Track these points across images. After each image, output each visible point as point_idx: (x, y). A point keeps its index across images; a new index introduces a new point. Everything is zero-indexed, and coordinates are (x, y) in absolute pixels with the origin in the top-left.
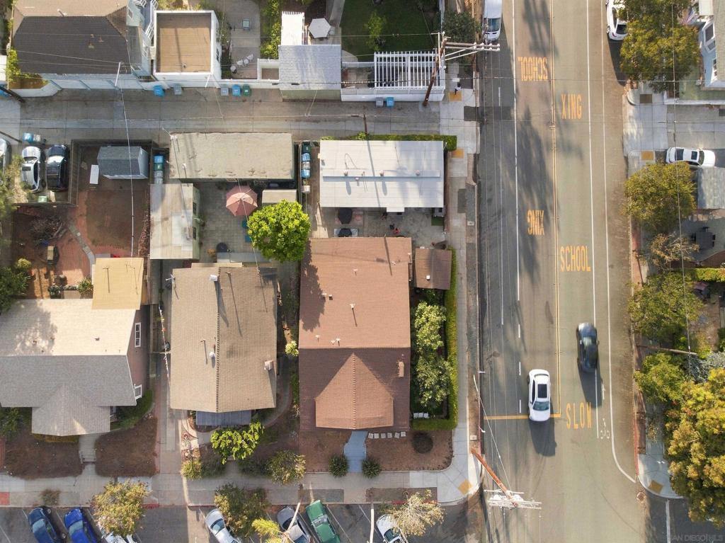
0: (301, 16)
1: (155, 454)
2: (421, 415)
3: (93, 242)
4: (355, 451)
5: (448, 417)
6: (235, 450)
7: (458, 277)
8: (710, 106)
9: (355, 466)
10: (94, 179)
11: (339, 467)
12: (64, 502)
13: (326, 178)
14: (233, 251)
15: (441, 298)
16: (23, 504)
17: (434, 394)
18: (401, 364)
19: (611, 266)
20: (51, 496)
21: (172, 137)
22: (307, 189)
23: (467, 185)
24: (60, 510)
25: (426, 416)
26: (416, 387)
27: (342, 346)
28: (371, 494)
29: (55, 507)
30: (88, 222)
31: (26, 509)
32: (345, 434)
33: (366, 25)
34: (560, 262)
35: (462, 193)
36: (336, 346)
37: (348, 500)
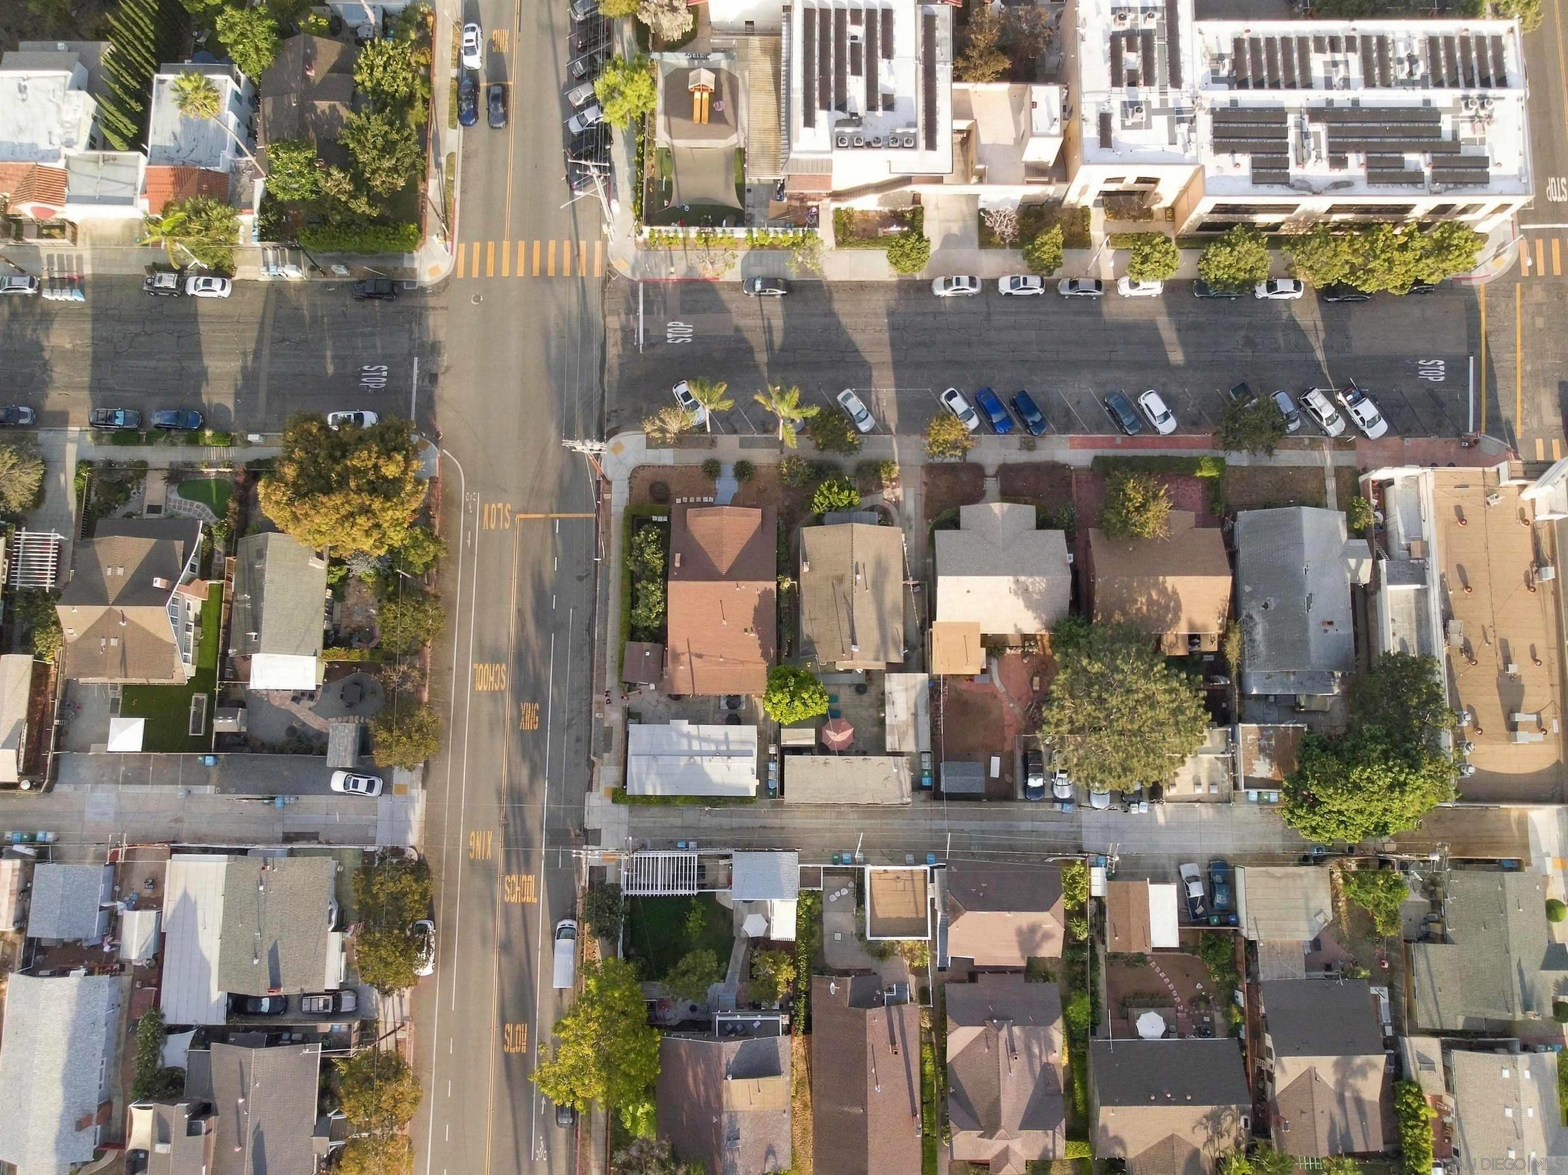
0: (775, 935)
1: (925, 484)
2: (660, 519)
3: (996, 697)
4: (727, 485)
5: (634, 516)
6: (835, 489)
7: (616, 658)
8: (328, 843)
9: (728, 471)
10: (996, 762)
11: (743, 470)
12: (1014, 439)
13: (748, 754)
14: (850, 686)
15: (634, 633)
16: (1055, 438)
17: (646, 537)
18: (677, 565)
19: (451, 669)
20: (1029, 446)
21: (909, 800)
22: (772, 750)
23: (601, 757)
24: (1019, 431)
25: (654, 518)
26: (664, 543)
27: (734, 583)
28: (713, 443)
29: (1024, 435)
30: (1003, 719)
31: (1053, 433)
32: (737, 502)
33: (704, 924)
34: (506, 674)
35: (608, 748)
36: (740, 583)
37: (735, 438)
